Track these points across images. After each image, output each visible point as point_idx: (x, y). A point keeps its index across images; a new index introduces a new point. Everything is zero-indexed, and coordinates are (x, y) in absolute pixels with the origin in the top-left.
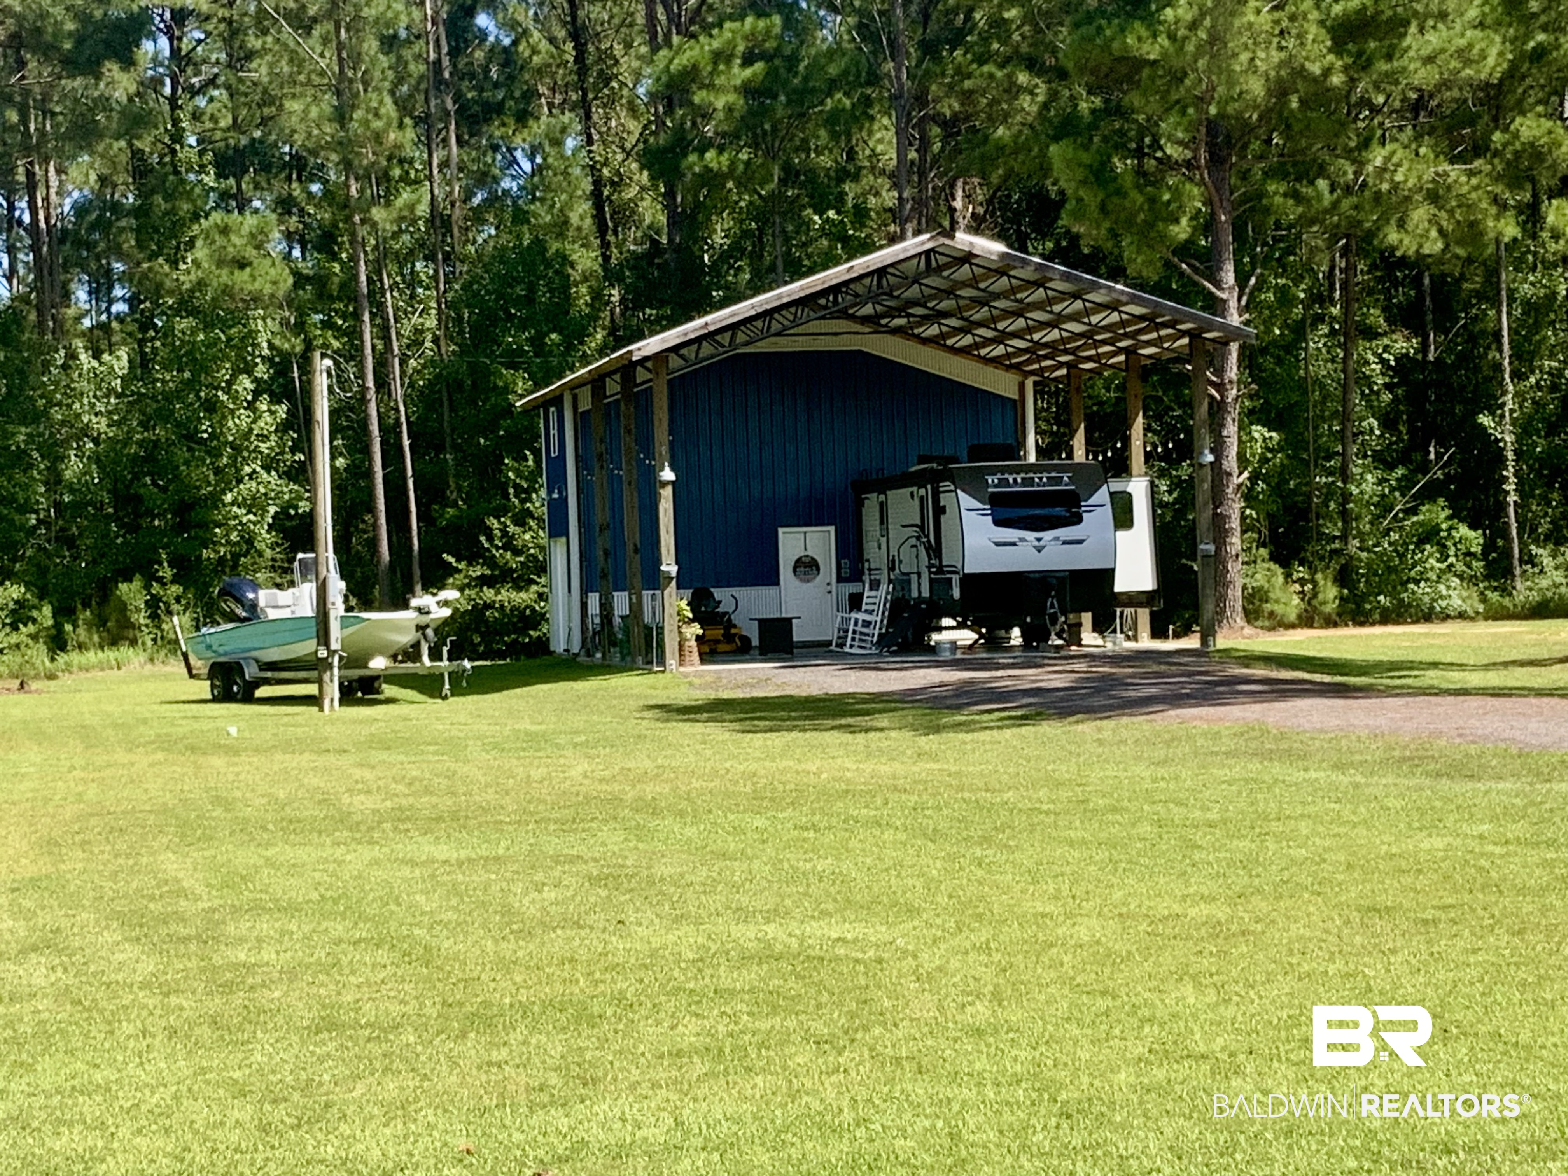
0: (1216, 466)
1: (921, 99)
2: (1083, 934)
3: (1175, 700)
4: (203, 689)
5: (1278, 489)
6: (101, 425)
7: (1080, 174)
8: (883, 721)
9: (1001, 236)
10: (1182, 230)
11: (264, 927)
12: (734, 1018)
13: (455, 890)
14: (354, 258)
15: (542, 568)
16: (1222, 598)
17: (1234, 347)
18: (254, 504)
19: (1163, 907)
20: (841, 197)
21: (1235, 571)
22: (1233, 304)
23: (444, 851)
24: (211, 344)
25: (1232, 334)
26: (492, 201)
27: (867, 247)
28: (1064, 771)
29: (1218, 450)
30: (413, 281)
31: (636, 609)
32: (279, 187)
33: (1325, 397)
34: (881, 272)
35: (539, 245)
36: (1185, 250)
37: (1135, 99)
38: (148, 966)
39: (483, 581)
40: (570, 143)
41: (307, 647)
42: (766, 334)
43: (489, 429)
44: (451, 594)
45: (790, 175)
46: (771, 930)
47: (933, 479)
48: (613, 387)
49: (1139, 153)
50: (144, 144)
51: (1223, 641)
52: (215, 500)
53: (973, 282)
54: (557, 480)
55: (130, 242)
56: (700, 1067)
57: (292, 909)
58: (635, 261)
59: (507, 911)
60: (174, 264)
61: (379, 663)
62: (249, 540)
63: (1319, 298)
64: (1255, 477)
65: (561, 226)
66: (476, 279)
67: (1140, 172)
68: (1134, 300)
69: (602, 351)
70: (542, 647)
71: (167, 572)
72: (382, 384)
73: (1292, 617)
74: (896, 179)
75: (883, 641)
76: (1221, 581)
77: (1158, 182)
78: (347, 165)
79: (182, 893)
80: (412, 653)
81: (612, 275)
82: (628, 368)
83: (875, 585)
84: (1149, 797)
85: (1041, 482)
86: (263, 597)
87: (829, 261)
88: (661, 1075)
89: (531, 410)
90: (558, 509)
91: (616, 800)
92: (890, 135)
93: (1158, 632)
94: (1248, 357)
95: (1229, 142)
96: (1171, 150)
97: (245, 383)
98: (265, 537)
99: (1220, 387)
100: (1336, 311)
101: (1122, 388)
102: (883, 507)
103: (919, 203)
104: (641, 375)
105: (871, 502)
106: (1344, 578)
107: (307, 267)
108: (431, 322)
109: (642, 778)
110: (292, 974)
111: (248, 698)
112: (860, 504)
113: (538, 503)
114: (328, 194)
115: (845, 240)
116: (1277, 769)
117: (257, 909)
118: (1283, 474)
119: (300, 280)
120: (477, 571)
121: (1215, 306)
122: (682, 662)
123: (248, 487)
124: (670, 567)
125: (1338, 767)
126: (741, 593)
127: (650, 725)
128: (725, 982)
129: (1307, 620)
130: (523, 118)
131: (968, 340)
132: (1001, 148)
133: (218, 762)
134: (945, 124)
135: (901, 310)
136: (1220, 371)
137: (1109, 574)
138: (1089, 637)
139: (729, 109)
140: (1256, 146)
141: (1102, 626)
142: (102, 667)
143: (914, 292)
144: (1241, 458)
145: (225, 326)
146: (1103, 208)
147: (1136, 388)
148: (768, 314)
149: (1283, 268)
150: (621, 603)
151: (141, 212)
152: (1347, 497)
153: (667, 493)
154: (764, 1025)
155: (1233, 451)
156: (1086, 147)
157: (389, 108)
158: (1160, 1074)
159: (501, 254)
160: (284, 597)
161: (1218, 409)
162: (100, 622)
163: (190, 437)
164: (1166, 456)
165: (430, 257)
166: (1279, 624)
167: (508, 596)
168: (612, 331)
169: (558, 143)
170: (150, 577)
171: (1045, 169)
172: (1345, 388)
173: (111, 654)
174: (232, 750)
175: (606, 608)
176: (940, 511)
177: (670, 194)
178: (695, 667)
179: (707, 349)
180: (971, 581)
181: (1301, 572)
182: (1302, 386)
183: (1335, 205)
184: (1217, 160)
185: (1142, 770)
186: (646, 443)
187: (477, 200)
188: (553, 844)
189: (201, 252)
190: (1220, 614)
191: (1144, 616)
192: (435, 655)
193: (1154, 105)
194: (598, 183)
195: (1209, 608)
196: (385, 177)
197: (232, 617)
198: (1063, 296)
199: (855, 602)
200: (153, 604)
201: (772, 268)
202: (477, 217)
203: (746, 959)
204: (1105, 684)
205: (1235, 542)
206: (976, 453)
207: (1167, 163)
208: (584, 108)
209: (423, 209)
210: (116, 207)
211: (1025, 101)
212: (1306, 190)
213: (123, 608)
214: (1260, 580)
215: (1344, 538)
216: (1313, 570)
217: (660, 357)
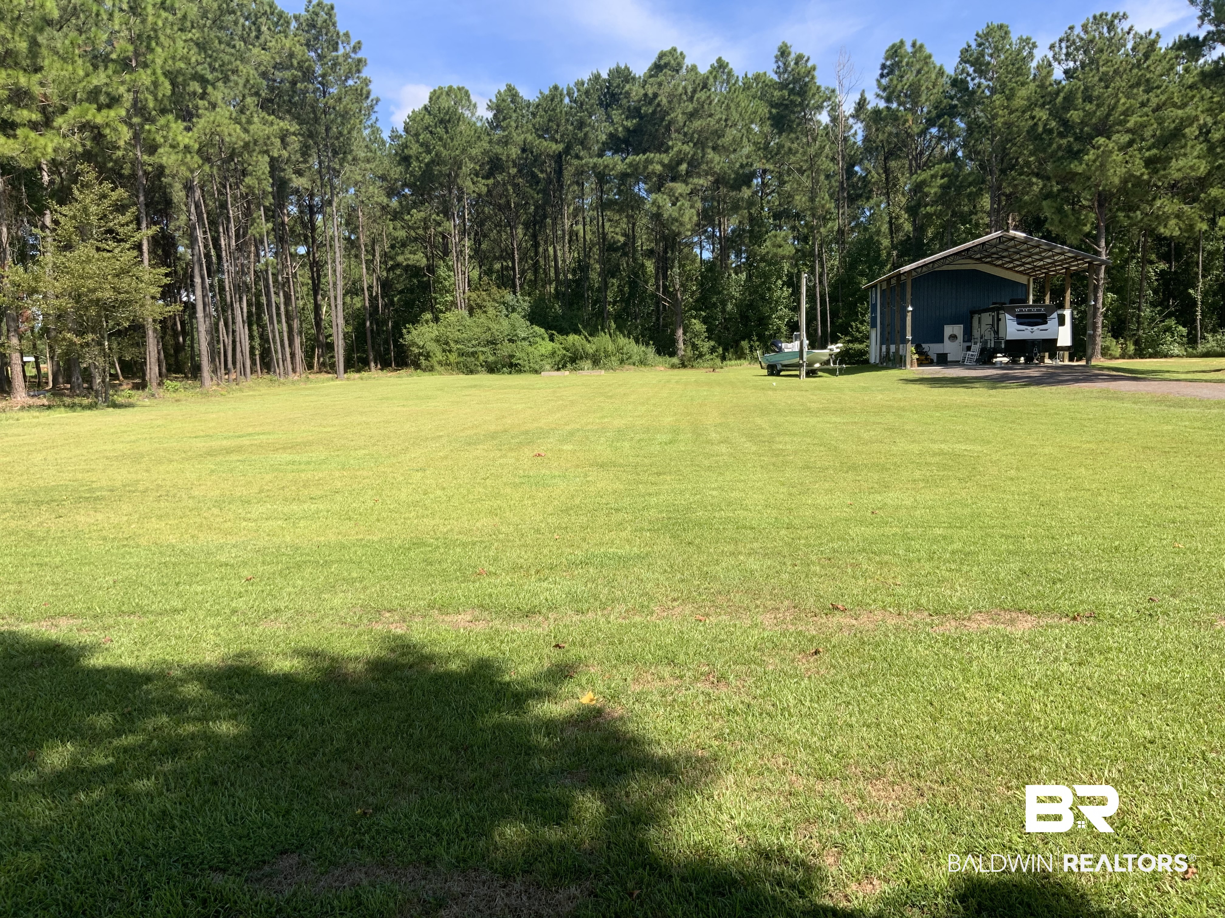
0: (1095, 306)
1: (999, 188)
2: (1047, 451)
3: (1077, 381)
4: (765, 372)
5: (1115, 314)
6: (737, 295)
7: (1053, 210)
8: (977, 385)
9: (1024, 232)
10: (1087, 229)
11: (787, 439)
12: (932, 471)
13: (843, 430)
14: (814, 244)
15: (868, 338)
16: (1094, 349)
17: (1103, 267)
18: (780, 318)
19: (1074, 444)
20: (971, 220)
21: (1099, 340)
22: (1104, 253)
23: (838, 420)
24: (770, 271)
25: (1103, 262)
26: (858, 225)
27: (980, 236)
28: (1039, 402)
29: (1096, 300)
30: (831, 250)
31: (897, 350)
32: (792, 223)
33: (1134, 283)
34: (983, 244)
35: (871, 237)
36: (1088, 235)
37: (1072, 186)
38: (754, 448)
39: (849, 341)
40: (883, 206)
41: (796, 360)
42: (944, 264)
43: (853, 295)
44: (840, 345)
45: (954, 214)
46: (943, 446)
47: (997, 310)
48: (893, 281)
49: (1073, 204)
50: (752, 211)
51: (1093, 363)
52: (770, 317)
53: (1015, 246)
54: (874, 310)
55: (747, 241)
56: (922, 485)
57: (795, 434)
58: (902, 243)
59: (859, 438)
60: (760, 246)
61: (817, 365)
62: (779, 329)
63: (1134, 251)
64: (1107, 310)
65: (878, 232)
66: (850, 249)
67: (1073, 209)
68: (1070, 251)
69: (889, 271)
70: (867, 361)
71: (755, 338)
72: (821, 282)
73: (1118, 355)
74: (989, 214)
75: (977, 361)
76: (1094, 343)
77: (1079, 213)
78: (813, 215)
79: (762, 429)
80: (827, 362)
81: (894, 247)
82: (899, 275)
83: (975, 343)
84: (1068, 410)
85: (1034, 311)
86: (784, 345)
87: (965, 241)
88: (909, 486)
89: (867, 289)
90: (874, 319)
91: (891, 407)
92: (989, 200)
93: (1071, 360)
94: (1107, 271)
95: (1105, 200)
96: (1084, 202)
97: (780, 282)
98: (784, 328)
99: (1098, 280)
100: (1139, 255)
101: (1064, 280)
102: (980, 319)
103: (996, 222)
104: (903, 278)
105: (976, 317)
106: (1137, 343)
107: (799, 247)
108: (836, 263)
109: (899, 400)
110: (796, 452)
111: (778, 375)
112: (972, 318)
113: (867, 318)
114: (806, 225)
115: (971, 234)
116: (1113, 403)
117: (785, 434)
118: (1117, 309)
119: (797, 251)
120: (848, 338)
121: (1098, 253)
122: (912, 366)
123: (780, 313)
124: (909, 337)
125: (1134, 403)
126: (931, 345)
127: (901, 385)
128: (928, 461)
129: (1123, 356)
130: (868, 198)
131: (1011, 265)
132: (1026, 203)
133: (770, 393)
134: (1007, 196)
135: (989, 256)
136: (1098, 275)
137: (1055, 341)
138: (1047, 361)
139: (936, 193)
140: (1114, 200)
141: (1051, 357)
142: (736, 365)
143: (994, 250)
144: (1104, 304)
145: (774, 265)
146: (1060, 222)
147: (1069, 281)
148: (945, 258)
149: (1121, 240)
150: (893, 348)
151: (751, 231)
152: (1139, 316)
153: (909, 314)
154: (942, 473)
155: (1101, 301)
156: (1055, 201)
157: (827, 197)
158: (1074, 494)
159: (859, 241)
160: (790, 345)
161: (1096, 287)
162: (736, 352)
163: (763, 298)
164: (1077, 303)
165: (837, 243)
166: (1113, 357)
167: (857, 346)
168: (893, 264)
169: (879, 206)
170: (750, 340)
171: (1040, 209)
172: (1141, 280)
173: (738, 362)
174: (774, 389)
175: (888, 350)
176: (999, 320)
177: (914, 221)
178: (916, 368)
179: (924, 269)
180: (1008, 342)
181: (1122, 341)
182: (1126, 280)
183: (1142, 219)
184: (1100, 205)
185: (1066, 402)
186: (903, 299)
187: (853, 224)
188: (872, 419)
189: (768, 243)
190: (1092, 355)
191: (1067, 354)
192: (835, 363)
193: (1080, 188)
194: (891, 218)
195: (1089, 351)
196: (824, 218)
197: (774, 351)
198: (1045, 250)
199: (969, 348)
200: (751, 347)
201: (946, 244)
202: (852, 230)
203: (935, 454)
204: (1052, 375)
205: (1099, 331)
206: (1012, 301)
207: (1083, 207)
208: (888, 194)
209: (836, 228)
210: (744, 230)
211: (1035, 188)
212: (1131, 215)
213: (742, 348)
214: (1108, 343)
215: (1138, 330)
216: (1126, 340)
217: (910, 272)
